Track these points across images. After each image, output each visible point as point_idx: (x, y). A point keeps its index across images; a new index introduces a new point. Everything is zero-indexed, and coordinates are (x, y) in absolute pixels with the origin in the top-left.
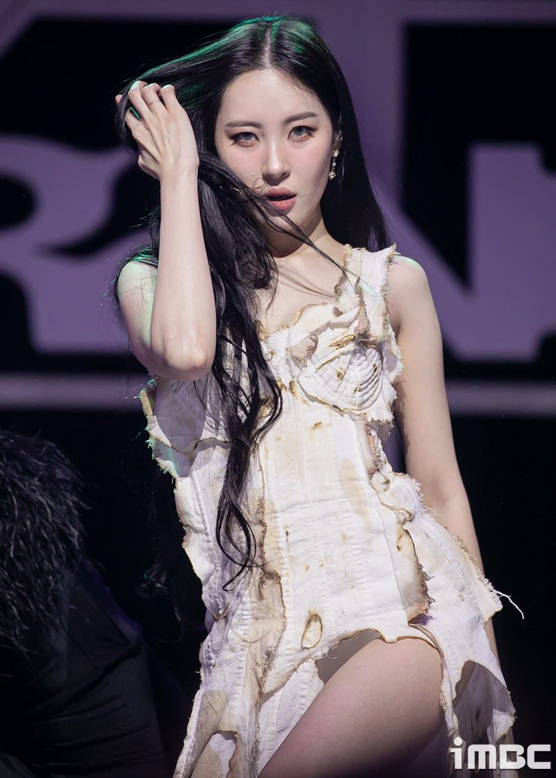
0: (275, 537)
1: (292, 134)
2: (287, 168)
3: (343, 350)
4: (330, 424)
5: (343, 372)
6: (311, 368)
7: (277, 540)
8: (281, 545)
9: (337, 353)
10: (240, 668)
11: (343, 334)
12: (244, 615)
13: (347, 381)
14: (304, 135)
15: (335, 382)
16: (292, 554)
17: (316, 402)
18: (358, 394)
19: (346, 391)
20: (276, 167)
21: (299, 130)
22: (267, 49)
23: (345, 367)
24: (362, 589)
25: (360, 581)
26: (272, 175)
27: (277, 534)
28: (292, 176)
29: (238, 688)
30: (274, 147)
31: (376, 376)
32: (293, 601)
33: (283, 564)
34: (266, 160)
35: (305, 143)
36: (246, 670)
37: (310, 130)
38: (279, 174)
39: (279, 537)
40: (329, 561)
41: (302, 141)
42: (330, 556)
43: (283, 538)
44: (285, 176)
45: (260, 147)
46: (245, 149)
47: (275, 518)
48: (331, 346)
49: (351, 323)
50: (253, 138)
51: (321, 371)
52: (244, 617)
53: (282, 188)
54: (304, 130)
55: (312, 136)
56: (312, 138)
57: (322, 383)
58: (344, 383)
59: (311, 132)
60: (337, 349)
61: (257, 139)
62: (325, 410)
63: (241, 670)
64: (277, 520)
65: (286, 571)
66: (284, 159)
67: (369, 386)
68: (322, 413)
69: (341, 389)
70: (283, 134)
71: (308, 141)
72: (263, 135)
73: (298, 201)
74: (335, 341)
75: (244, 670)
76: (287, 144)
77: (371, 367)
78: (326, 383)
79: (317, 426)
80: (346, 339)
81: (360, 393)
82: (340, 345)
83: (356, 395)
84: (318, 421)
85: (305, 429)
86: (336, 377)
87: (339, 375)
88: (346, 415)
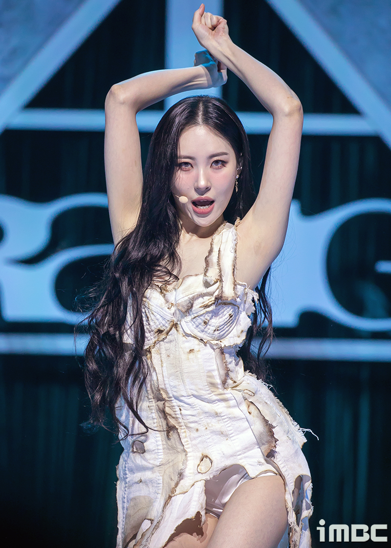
0: (174, 411)
1: (213, 164)
2: (209, 185)
3: (208, 309)
4: (199, 351)
5: (207, 321)
6: (189, 318)
7: (175, 413)
8: (178, 416)
9: (204, 311)
10: (159, 484)
11: (209, 300)
12: (158, 452)
13: (210, 325)
14: (220, 165)
15: (202, 327)
16: (186, 421)
17: (190, 337)
18: (217, 333)
19: (209, 331)
20: (202, 183)
21: (217, 162)
22: (200, 113)
23: (208, 318)
24: (233, 440)
25: (231, 436)
26: (200, 188)
27: (174, 410)
28: (212, 189)
29: (159, 495)
30: (202, 172)
31: (231, 320)
32: (192, 447)
33: (181, 426)
34: (197, 180)
35: (220, 170)
36: (163, 484)
37: (224, 163)
38: (204, 188)
39: (176, 411)
40: (210, 425)
41: (219, 169)
42: (210, 423)
43: (179, 412)
44: (207, 189)
45: (194, 172)
46: (184, 172)
47: (171, 401)
48: (201, 307)
49: (214, 293)
50: (190, 166)
51: (194, 320)
52: (159, 454)
53: (206, 197)
54: (220, 163)
55: (225, 166)
56: (224, 168)
57: (195, 326)
58: (208, 326)
59: (224, 164)
60: (205, 309)
61: (192, 166)
62: (197, 342)
63: (159, 485)
64: (173, 402)
65: (184, 430)
66: (208, 180)
67: (225, 327)
68: (194, 344)
69: (206, 330)
70: (207, 165)
71: (222, 169)
72: (196, 164)
73: (215, 205)
74: (203, 304)
75: (162, 485)
76: (209, 170)
77: (227, 315)
78: (197, 326)
79: (191, 351)
80: (211, 303)
81: (218, 332)
82: (207, 306)
83: (215, 333)
84: (192, 349)
85: (184, 353)
86: (203, 324)
87: (205, 323)
88: (208, 345)
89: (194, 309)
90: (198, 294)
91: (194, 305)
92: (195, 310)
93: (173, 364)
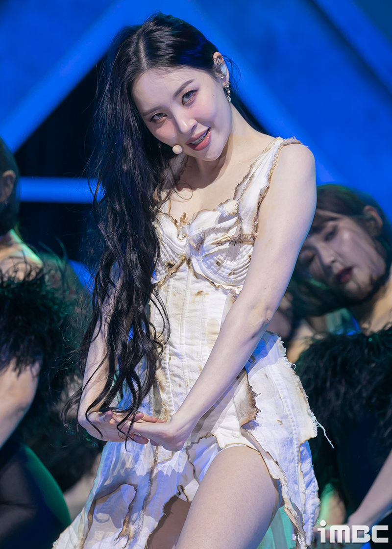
3: (221, 247)
4: (206, 294)
5: (220, 262)
7: (164, 362)
8: (166, 366)
9: (216, 249)
11: (223, 236)
13: (225, 268)
15: (215, 268)
16: (171, 373)
18: (232, 277)
19: (224, 274)
32: (174, 405)
33: (167, 379)
39: (165, 360)
43: (168, 361)
48: (213, 244)
49: (230, 229)
51: (206, 259)
57: (207, 266)
60: (217, 246)
62: (207, 283)
65: (169, 384)
67: (244, 271)
68: (204, 285)
69: (219, 272)
74: (216, 241)
77: (246, 257)
78: (209, 267)
79: (200, 293)
80: (224, 240)
81: (234, 276)
82: (219, 244)
83: (230, 277)
84: (201, 290)
85: (191, 294)
86: (215, 264)
87: (218, 263)
88: (220, 289)
89: (205, 245)
90: (209, 229)
91: (206, 241)
92: (206, 247)
93: (177, 305)
